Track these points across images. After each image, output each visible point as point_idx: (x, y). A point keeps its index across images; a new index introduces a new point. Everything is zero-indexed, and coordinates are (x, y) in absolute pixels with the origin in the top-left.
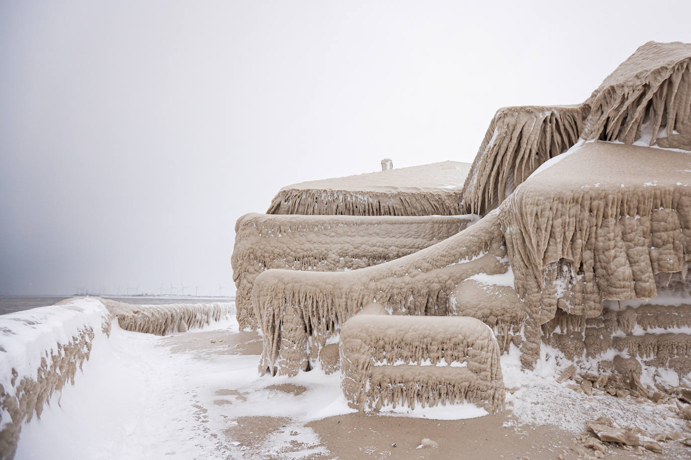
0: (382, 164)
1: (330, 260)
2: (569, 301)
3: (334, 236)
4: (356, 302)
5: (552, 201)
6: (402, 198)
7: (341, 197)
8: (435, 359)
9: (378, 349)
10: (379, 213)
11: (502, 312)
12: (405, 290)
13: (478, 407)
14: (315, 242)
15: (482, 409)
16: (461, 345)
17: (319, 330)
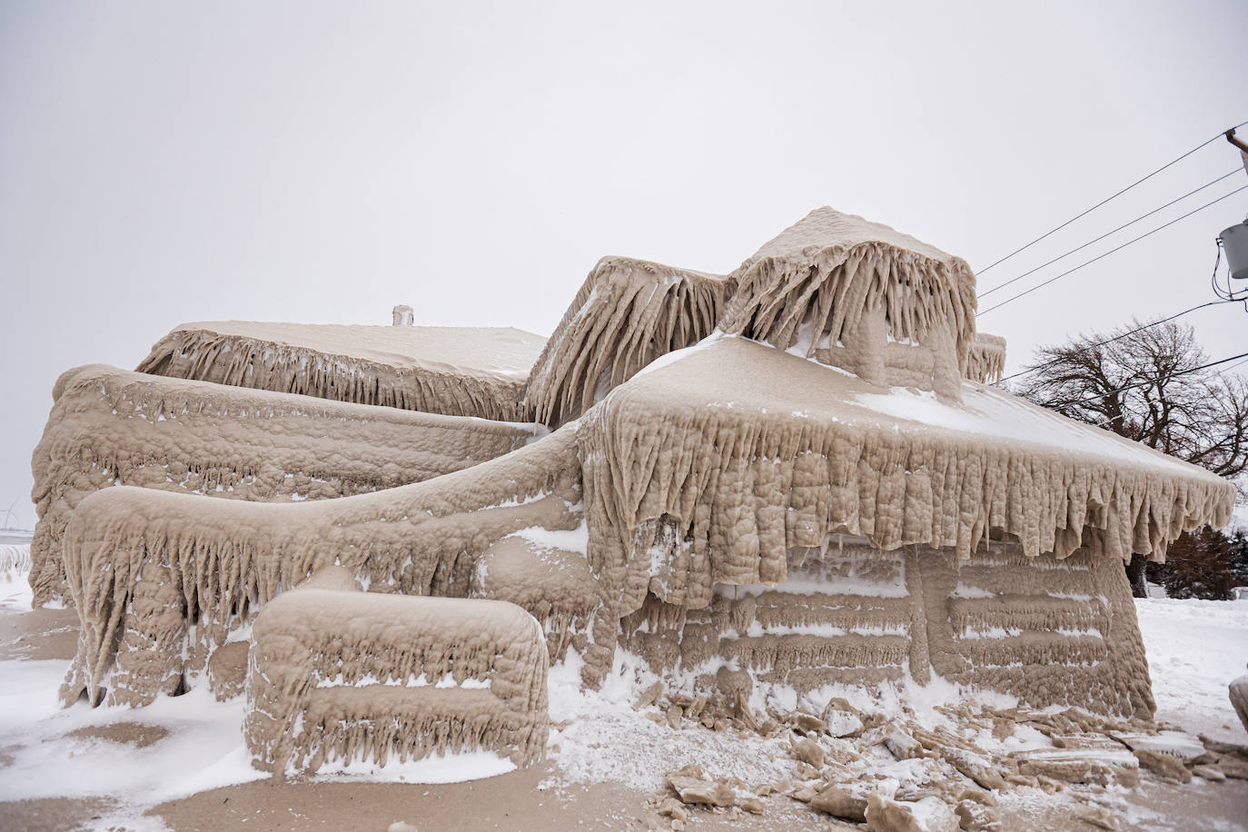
0: (394, 313)
1: (264, 477)
2: (666, 583)
3: (279, 433)
4: (300, 562)
5: (662, 420)
6: (420, 379)
7: (304, 361)
8: (435, 673)
9: (328, 656)
10: (374, 399)
11: (562, 594)
12: (397, 546)
13: (500, 757)
14: (237, 440)
15: (507, 760)
16: (483, 650)
17: (214, 614)
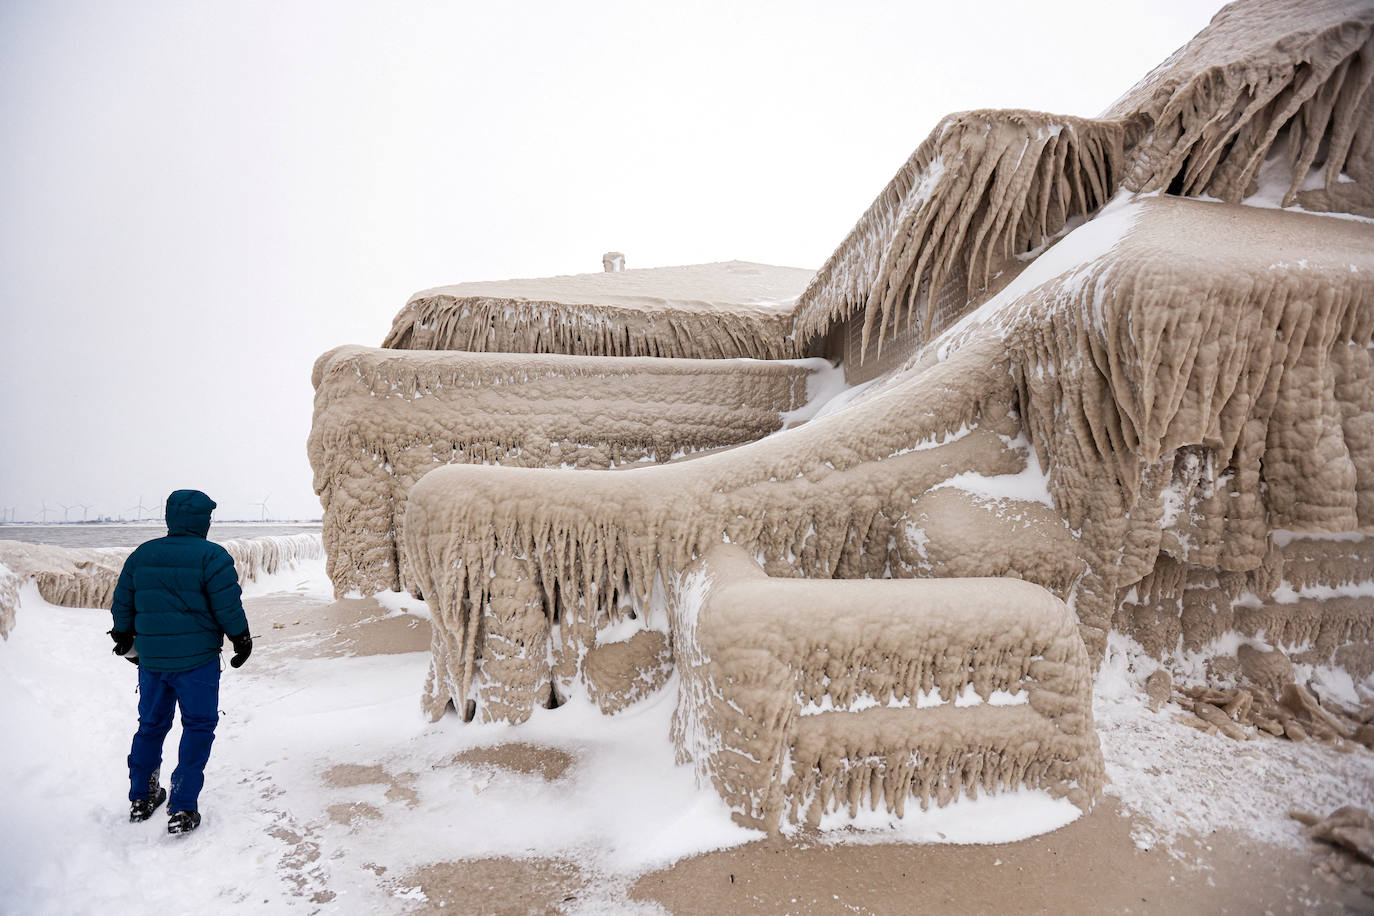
2: (1188, 535)
4: (682, 543)
11: (1037, 560)
12: (797, 512)
17: (579, 610)
